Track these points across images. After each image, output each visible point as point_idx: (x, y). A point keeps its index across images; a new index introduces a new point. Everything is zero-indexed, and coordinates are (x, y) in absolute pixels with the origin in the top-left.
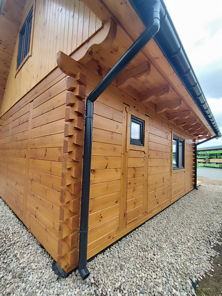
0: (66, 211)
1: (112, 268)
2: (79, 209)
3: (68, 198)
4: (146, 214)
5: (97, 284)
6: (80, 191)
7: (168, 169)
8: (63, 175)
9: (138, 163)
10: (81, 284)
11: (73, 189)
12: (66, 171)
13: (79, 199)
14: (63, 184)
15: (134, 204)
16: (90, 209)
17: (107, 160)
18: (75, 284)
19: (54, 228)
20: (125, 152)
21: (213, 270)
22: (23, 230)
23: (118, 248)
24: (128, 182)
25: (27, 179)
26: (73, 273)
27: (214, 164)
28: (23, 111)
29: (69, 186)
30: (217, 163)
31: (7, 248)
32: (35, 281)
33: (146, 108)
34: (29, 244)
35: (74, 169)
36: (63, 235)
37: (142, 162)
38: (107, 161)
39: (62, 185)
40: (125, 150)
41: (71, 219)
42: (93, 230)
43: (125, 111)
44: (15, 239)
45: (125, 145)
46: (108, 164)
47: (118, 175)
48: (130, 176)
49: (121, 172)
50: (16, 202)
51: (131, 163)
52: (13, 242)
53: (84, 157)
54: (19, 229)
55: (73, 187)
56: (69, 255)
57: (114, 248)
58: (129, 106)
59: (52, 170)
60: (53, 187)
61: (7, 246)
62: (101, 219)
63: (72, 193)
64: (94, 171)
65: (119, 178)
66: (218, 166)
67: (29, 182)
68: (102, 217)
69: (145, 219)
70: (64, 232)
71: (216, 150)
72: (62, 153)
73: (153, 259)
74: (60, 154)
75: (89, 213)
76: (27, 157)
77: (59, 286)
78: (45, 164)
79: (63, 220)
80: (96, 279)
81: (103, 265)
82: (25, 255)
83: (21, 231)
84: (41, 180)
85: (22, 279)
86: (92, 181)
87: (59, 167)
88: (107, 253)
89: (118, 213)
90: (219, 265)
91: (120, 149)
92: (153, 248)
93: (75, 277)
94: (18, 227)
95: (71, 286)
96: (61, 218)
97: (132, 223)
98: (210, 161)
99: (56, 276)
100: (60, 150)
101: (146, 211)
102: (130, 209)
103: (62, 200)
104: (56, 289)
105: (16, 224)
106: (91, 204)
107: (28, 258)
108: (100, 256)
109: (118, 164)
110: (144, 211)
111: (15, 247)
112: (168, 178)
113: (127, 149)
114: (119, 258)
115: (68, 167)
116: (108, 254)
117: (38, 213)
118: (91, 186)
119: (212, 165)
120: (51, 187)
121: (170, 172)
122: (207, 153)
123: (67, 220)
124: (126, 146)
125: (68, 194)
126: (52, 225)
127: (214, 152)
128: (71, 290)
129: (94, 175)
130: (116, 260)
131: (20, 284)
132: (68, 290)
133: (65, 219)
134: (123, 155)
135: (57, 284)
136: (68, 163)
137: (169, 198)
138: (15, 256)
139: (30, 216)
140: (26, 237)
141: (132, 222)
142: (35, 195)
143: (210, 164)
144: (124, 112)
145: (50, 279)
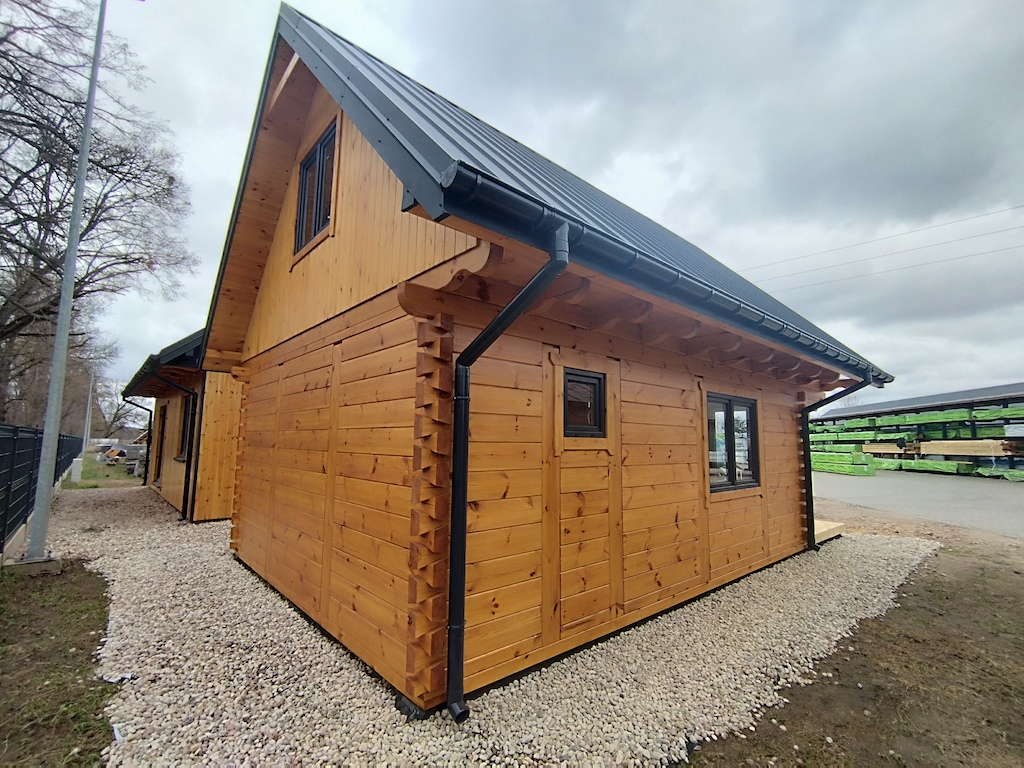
0: (420, 587)
1: (519, 713)
2: (446, 580)
3: (423, 560)
4: (621, 611)
5: (485, 735)
6: (446, 545)
7: (692, 492)
8: (413, 514)
9: (591, 481)
10: (452, 732)
11: (433, 541)
12: (419, 507)
13: (446, 561)
14: (413, 533)
15: (583, 583)
16: (467, 586)
17: (505, 479)
18: (440, 731)
19: (396, 625)
20: (551, 458)
21: (752, 728)
22: (324, 643)
23: (539, 682)
24: (563, 528)
25: (331, 523)
26: (438, 713)
27: (936, 460)
28: (315, 358)
29: (424, 535)
30: (947, 458)
31: (299, 673)
32: (366, 723)
33: (610, 341)
34: (341, 669)
35: (433, 502)
36: (417, 632)
37: (603, 476)
38: (505, 482)
39: (412, 535)
40: (551, 454)
41: (431, 600)
42: (476, 632)
43: (548, 362)
44: (310, 659)
45: (551, 441)
46: (508, 487)
47: (536, 511)
48: (567, 512)
49: (542, 504)
50: (301, 580)
51: (569, 481)
52: (308, 663)
53: (453, 476)
54: (314, 640)
55: (432, 537)
56: (428, 672)
57: (529, 680)
58: (558, 347)
59: (389, 503)
60: (392, 540)
61: (296, 669)
62: (495, 610)
63: (432, 549)
64: (476, 504)
65: (539, 518)
66: (951, 466)
67: (336, 530)
68: (496, 606)
69: (616, 623)
70: (417, 626)
71: (941, 408)
72: (412, 468)
73: (614, 703)
74: (407, 470)
75: (466, 593)
76: (328, 471)
77: (411, 730)
78: (374, 490)
79: (415, 603)
80: (484, 728)
81: (500, 707)
82: (336, 686)
83: (318, 645)
84: (366, 525)
85: (340, 720)
86: (473, 527)
87: (404, 499)
88: (512, 687)
89: (539, 600)
90: (774, 721)
91: (538, 451)
92: (623, 685)
93: (440, 720)
94: (311, 636)
95: (434, 733)
96: (412, 600)
97: (578, 628)
98: (919, 448)
99: (404, 717)
100: (406, 461)
101: (620, 602)
102: (570, 594)
103: (412, 565)
104: (406, 735)
105: (305, 631)
106: (470, 574)
107: (345, 691)
108: (495, 692)
109: (535, 485)
110: (613, 602)
111: (313, 671)
112: (696, 515)
113: (556, 449)
114: (538, 697)
115: (422, 499)
116: (513, 690)
117: (361, 599)
118: (470, 537)
119: (928, 464)
120: (389, 539)
121: (702, 501)
122: (908, 420)
123: (422, 603)
124: (553, 443)
125: (423, 551)
126: (392, 619)
127: (933, 417)
128: (434, 739)
129: (476, 514)
130: (530, 701)
131: (338, 726)
132: (429, 738)
133: (418, 601)
134: (546, 466)
135: (408, 728)
136: (423, 490)
137: (699, 572)
138: (318, 686)
139: (340, 608)
140: (332, 655)
141: (577, 625)
142: (352, 559)
143: (922, 461)
144: (546, 364)
145: (392, 722)
